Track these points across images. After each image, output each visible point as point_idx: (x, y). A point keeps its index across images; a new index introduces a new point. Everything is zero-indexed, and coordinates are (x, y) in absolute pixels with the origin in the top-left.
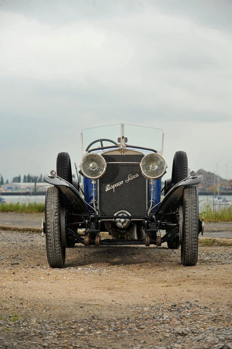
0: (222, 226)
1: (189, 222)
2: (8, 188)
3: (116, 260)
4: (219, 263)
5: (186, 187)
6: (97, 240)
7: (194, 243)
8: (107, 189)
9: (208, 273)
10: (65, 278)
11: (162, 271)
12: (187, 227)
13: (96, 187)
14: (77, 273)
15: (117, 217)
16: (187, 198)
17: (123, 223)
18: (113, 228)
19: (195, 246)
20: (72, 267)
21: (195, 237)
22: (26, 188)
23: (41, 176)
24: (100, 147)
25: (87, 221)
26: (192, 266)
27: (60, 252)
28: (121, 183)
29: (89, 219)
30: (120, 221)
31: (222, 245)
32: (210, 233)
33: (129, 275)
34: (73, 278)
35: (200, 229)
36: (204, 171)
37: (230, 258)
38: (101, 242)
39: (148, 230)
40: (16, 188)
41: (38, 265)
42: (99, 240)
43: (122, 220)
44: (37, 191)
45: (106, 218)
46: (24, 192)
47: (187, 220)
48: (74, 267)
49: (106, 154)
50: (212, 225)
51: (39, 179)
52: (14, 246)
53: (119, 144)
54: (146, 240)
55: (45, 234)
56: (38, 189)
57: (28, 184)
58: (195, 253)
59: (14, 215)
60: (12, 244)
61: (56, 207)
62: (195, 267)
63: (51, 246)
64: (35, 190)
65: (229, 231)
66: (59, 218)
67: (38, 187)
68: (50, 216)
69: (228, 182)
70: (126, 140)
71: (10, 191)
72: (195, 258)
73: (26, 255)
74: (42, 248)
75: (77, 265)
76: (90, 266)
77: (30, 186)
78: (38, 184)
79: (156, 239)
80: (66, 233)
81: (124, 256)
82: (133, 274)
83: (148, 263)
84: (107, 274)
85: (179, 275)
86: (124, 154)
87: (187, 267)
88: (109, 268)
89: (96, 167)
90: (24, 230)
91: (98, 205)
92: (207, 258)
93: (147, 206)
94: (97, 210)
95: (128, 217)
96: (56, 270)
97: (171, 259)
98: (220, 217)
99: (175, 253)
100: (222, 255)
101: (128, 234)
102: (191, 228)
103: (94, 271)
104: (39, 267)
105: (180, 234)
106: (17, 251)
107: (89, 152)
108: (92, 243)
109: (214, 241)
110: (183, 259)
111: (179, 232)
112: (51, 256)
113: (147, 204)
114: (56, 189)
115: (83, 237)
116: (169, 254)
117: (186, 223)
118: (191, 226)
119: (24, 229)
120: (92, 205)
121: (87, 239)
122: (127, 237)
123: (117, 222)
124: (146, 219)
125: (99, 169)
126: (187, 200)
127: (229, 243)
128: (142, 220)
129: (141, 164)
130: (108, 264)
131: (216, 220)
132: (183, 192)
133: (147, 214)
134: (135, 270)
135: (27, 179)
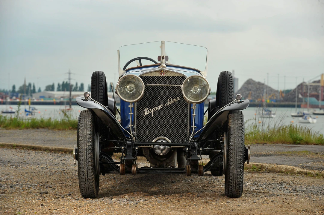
0: (270, 149)
1: (233, 150)
2: (41, 97)
3: (154, 189)
4: (266, 194)
5: (231, 112)
6: (134, 168)
7: (239, 173)
8: (145, 113)
9: (254, 206)
10: (98, 210)
11: (204, 203)
12: (231, 155)
13: (133, 111)
14: (112, 205)
15: (156, 143)
16: (232, 125)
17: (162, 150)
18: (152, 155)
19: (241, 176)
20: (107, 198)
21: (241, 167)
22: (60, 97)
23: (77, 84)
24: (139, 66)
25: (123, 148)
26: (237, 197)
27: (93, 182)
28: (160, 107)
29: (125, 145)
30: (159, 148)
31: (270, 171)
32: (257, 158)
33: (168, 208)
34: (107, 211)
35: (246, 157)
36: (254, 81)
37: (278, 188)
38: (138, 171)
39: (189, 159)
40: (50, 97)
41: (69, 195)
42: (135, 168)
43: (162, 147)
44: (73, 100)
45: (144, 145)
46: (58, 101)
47: (231, 148)
48: (108, 197)
49: (144, 75)
50: (260, 147)
51: (75, 88)
52: (44, 171)
53: (159, 62)
54: (187, 169)
55: (77, 161)
56: (73, 98)
57: (62, 93)
58: (240, 184)
59: (46, 132)
60: (42, 168)
61: (90, 133)
62: (240, 199)
63: (83, 175)
64: (70, 99)
65: (278, 155)
66: (93, 145)
67: (73, 96)
68: (82, 142)
69: (279, 93)
70: (167, 58)
71: (42, 100)
72: (240, 189)
73: (57, 182)
74: (74, 174)
75: (111, 195)
76: (126, 197)
77: (65, 95)
78: (73, 93)
79: (197, 168)
80: (100, 160)
81: (164, 185)
82: (172, 206)
83: (189, 194)
84: (144, 206)
85: (222, 209)
86: (164, 75)
87: (232, 199)
88: (146, 199)
89: (133, 89)
90: (55, 151)
91: (136, 130)
92: (253, 188)
93: (188, 132)
94: (134, 136)
95: (168, 144)
96: (89, 201)
97: (214, 189)
98: (269, 138)
99: (219, 181)
100: (269, 184)
101: (168, 161)
102: (236, 157)
103: (130, 203)
104: (70, 197)
105: (224, 162)
106: (46, 177)
107: (127, 71)
108: (128, 171)
109: (262, 167)
110: (227, 190)
111: (223, 161)
112: (83, 186)
113: (188, 129)
114: (90, 113)
115: (119, 165)
116: (212, 183)
117: (231, 152)
118: (235, 155)
119: (55, 149)
120: (129, 130)
121: (123, 168)
122: (166, 164)
123: (155, 149)
124: (187, 146)
125: (136, 92)
126: (232, 126)
127: (278, 169)
128: (183, 147)
129: (182, 87)
130: (146, 194)
131: (265, 142)
132: (228, 117)
133: (188, 140)
134: (174, 201)
135: (61, 88)
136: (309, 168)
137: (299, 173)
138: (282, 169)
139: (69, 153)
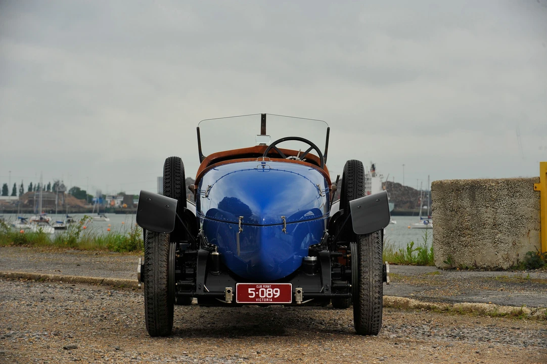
90: (13, 278)
136: (429, 299)
137: (418, 307)
138: (389, 301)
139: (36, 281)
